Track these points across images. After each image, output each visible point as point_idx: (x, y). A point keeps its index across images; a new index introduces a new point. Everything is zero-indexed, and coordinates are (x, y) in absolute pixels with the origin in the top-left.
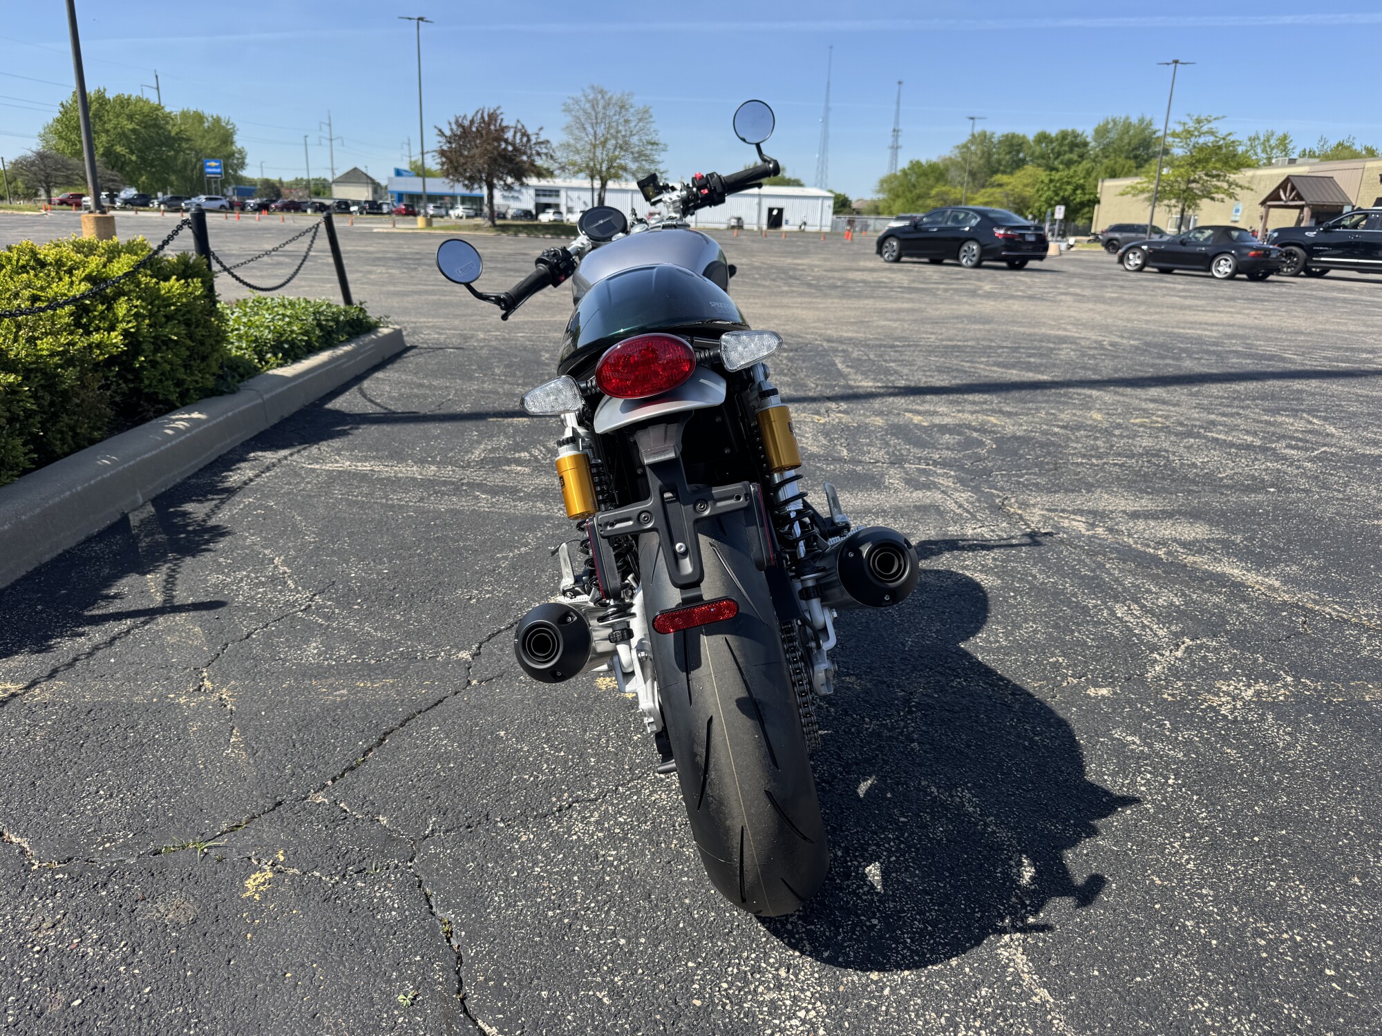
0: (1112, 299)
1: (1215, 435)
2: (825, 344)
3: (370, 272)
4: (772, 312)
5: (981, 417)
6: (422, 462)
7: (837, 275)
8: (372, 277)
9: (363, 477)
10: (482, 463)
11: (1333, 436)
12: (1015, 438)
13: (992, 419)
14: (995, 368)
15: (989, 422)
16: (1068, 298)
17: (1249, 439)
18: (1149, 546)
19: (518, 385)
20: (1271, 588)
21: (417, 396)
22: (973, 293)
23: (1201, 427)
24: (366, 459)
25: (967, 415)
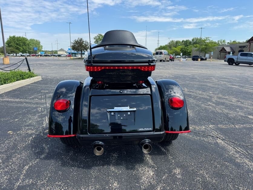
0: (181, 69)
3: (52, 67)
16: (173, 69)
24: (12, 98)
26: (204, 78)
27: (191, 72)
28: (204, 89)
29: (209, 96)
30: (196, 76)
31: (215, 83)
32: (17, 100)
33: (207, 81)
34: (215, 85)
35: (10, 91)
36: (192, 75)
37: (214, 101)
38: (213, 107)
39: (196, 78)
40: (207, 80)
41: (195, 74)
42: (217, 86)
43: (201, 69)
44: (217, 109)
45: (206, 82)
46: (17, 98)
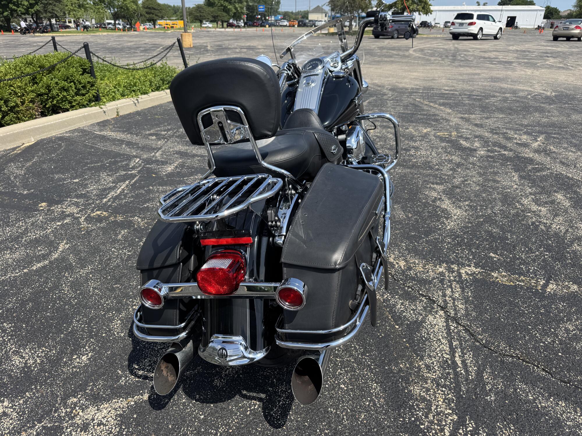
1: (464, 143)
14: (436, 106)
17: (477, 145)
23: (467, 138)
35: (130, 114)
46: (125, 132)
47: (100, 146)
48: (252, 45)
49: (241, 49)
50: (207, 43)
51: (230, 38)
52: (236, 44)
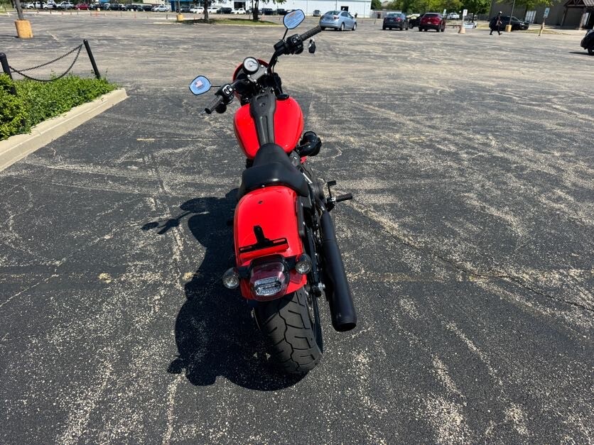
0: (467, 62)
1: (440, 147)
2: (314, 93)
3: (139, 49)
4: (305, 72)
5: (348, 137)
6: (96, 164)
7: (351, 47)
8: (139, 52)
9: (68, 173)
10: (120, 165)
11: (490, 146)
12: (354, 150)
13: (352, 139)
14: (377, 108)
15: (349, 140)
16: (445, 62)
17: (453, 148)
18: (360, 207)
19: (162, 119)
20: (393, 229)
21: (115, 126)
22: (405, 60)
23: (438, 142)
24: (75, 163)
25: (343, 137)
26: (532, 100)
27: (494, 73)
28: (536, 139)
29: (554, 167)
30: (510, 92)
31: (563, 118)
32: (89, 169)
33: (540, 109)
34: (564, 125)
35: (64, 139)
36: (499, 85)
37: (568, 184)
38: (569, 205)
39: (510, 100)
40: (539, 105)
41: (506, 82)
42: (568, 130)
43: (517, 64)
44: (580, 213)
45: (538, 112)
46: (87, 162)
47: (78, 184)
48: (106, 34)
49: (99, 40)
50: (45, 31)
51: (69, 25)
52: (86, 33)
